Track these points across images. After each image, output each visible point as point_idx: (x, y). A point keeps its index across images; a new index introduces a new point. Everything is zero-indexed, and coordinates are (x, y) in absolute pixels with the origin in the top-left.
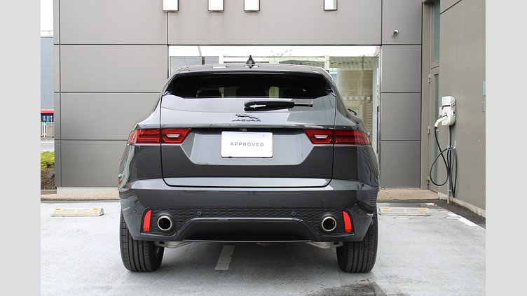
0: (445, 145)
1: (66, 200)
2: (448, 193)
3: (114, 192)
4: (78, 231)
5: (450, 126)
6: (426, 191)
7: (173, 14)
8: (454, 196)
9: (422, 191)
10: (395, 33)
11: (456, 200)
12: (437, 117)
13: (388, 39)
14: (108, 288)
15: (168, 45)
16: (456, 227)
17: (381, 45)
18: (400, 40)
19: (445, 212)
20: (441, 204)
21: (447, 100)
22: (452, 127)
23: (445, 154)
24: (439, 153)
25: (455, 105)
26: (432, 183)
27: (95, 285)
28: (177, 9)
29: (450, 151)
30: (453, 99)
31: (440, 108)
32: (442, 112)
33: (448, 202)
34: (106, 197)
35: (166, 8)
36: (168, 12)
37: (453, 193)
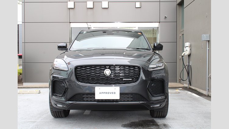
0: (186, 63)
1: (26, 88)
2: (188, 84)
3: (47, 84)
4: (28, 99)
5: (188, 55)
6: (179, 84)
7: (72, 9)
8: (190, 85)
9: (178, 84)
10: (165, 17)
11: (191, 87)
12: (183, 51)
13: (162, 19)
14: (34, 122)
15: (70, 23)
16: (191, 97)
17: (159, 22)
18: (167, 20)
19: (186, 91)
20: (185, 88)
21: (187, 44)
22: (189, 55)
23: (186, 67)
24: (184, 67)
25: (191, 46)
26: (182, 80)
27: (29, 121)
28: (73, 7)
29: (189, 66)
30: (190, 44)
31: (184, 48)
32: (185, 49)
33: (188, 88)
34: (43, 86)
35: (69, 7)
36: (70, 9)
37: (190, 84)
